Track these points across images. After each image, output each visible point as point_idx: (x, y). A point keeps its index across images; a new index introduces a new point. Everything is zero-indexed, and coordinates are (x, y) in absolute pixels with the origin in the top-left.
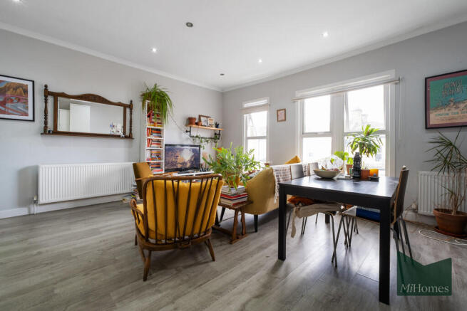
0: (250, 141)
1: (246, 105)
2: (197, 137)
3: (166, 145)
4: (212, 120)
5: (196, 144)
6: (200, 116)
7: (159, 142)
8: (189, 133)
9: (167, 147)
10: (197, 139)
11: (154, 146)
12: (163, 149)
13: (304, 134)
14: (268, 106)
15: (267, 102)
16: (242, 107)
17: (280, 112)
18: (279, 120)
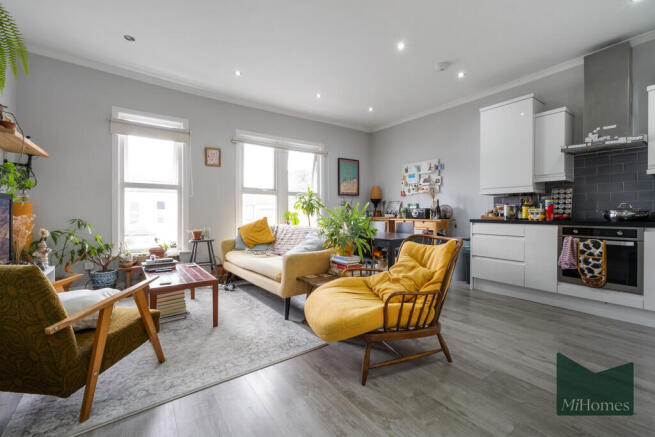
1: (122, 115)
13: (243, 188)
14: (187, 136)
15: (182, 128)
16: (111, 116)
17: (210, 152)
18: (209, 163)
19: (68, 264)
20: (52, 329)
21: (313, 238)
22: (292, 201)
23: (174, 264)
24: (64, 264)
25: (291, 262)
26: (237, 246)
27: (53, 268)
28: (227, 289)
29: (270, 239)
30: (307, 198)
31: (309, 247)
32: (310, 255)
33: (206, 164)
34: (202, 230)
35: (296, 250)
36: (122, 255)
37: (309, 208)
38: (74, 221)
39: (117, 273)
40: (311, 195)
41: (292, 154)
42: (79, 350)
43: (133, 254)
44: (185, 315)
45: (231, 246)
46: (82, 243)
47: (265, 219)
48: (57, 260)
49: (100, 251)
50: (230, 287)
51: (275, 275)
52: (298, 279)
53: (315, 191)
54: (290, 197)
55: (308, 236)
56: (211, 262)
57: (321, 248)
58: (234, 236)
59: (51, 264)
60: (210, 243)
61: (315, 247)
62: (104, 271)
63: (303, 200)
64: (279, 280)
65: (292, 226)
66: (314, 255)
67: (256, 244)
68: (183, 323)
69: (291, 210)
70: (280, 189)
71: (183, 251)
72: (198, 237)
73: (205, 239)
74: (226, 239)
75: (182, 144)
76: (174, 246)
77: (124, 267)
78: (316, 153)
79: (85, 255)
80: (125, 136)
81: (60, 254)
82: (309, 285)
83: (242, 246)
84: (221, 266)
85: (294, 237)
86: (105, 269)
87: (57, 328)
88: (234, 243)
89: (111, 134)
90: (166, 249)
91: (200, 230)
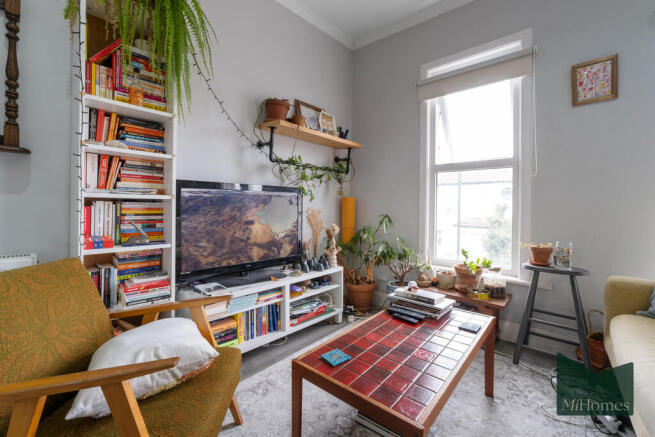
0: (442, 176)
1: (433, 72)
2: (291, 162)
3: (181, 184)
4: (330, 118)
5: (287, 184)
6: (298, 103)
7: (155, 171)
8: (266, 149)
9: (186, 192)
10: (293, 167)
11: (133, 187)
12: (171, 197)
14: (530, 60)
15: (519, 49)
16: (419, 79)
17: (584, 73)
18: (581, 99)
27: (340, 268)
33: (574, 103)
34: (554, 245)
60: (572, 276)
72: (543, 260)
73: (562, 267)
75: (521, 79)
86: (401, 282)
89: (419, 103)
90: (479, 272)
91: (549, 245)
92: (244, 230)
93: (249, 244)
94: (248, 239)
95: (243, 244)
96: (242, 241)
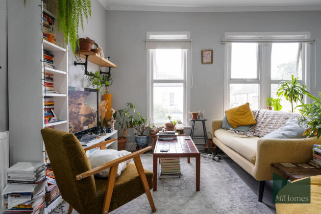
1: (152, 37)
4: (101, 49)
13: (231, 79)
14: (189, 44)
15: (186, 38)
16: (146, 38)
17: (205, 53)
18: (204, 62)
19: (125, 129)
20: (79, 177)
21: (292, 124)
22: (275, 88)
23: (176, 136)
24: (123, 129)
25: (265, 147)
26: (224, 126)
27: (116, 131)
28: (214, 159)
29: (251, 122)
30: (290, 86)
31: (287, 133)
32: (287, 142)
33: (202, 63)
34: (199, 112)
35: (272, 136)
36: (151, 127)
37: (292, 94)
38: (128, 104)
39: (148, 137)
40: (295, 82)
41: (275, 47)
42: (97, 193)
43: (156, 126)
44: (179, 175)
45: (219, 126)
46: (131, 117)
47: (248, 104)
48: (120, 127)
49: (140, 123)
50: (216, 158)
51: (250, 156)
52: (272, 165)
53: (300, 78)
54: (272, 85)
55: (288, 122)
56: (205, 136)
57: (300, 136)
58: (221, 117)
59: (115, 129)
60: (203, 121)
61: (294, 134)
62: (141, 135)
63: (286, 87)
64: (253, 162)
65: (273, 111)
66: (291, 142)
67: (239, 126)
68: (177, 182)
69: (274, 96)
70: (263, 78)
71: (186, 126)
72: (196, 117)
73: (201, 118)
74: (215, 120)
75: (186, 50)
76: (180, 123)
77: (151, 134)
78: (301, 41)
79: (132, 125)
80: (153, 50)
81: (122, 123)
82: (285, 174)
83: (228, 126)
84: (211, 140)
85: (274, 121)
86: (142, 135)
87: (81, 177)
88: (221, 123)
89: (146, 50)
90: (175, 125)
91: (197, 112)
92: (77, 108)
93: (79, 115)
94: (79, 112)
95: (76, 115)
96: (76, 113)
